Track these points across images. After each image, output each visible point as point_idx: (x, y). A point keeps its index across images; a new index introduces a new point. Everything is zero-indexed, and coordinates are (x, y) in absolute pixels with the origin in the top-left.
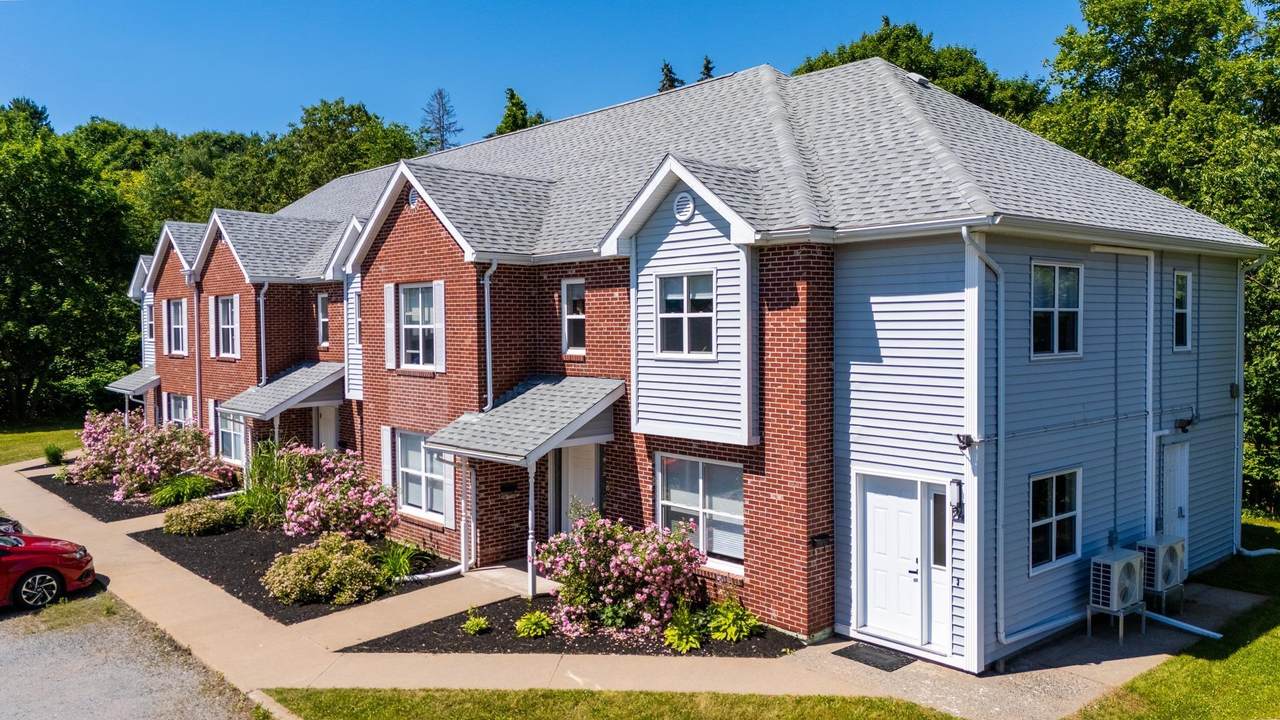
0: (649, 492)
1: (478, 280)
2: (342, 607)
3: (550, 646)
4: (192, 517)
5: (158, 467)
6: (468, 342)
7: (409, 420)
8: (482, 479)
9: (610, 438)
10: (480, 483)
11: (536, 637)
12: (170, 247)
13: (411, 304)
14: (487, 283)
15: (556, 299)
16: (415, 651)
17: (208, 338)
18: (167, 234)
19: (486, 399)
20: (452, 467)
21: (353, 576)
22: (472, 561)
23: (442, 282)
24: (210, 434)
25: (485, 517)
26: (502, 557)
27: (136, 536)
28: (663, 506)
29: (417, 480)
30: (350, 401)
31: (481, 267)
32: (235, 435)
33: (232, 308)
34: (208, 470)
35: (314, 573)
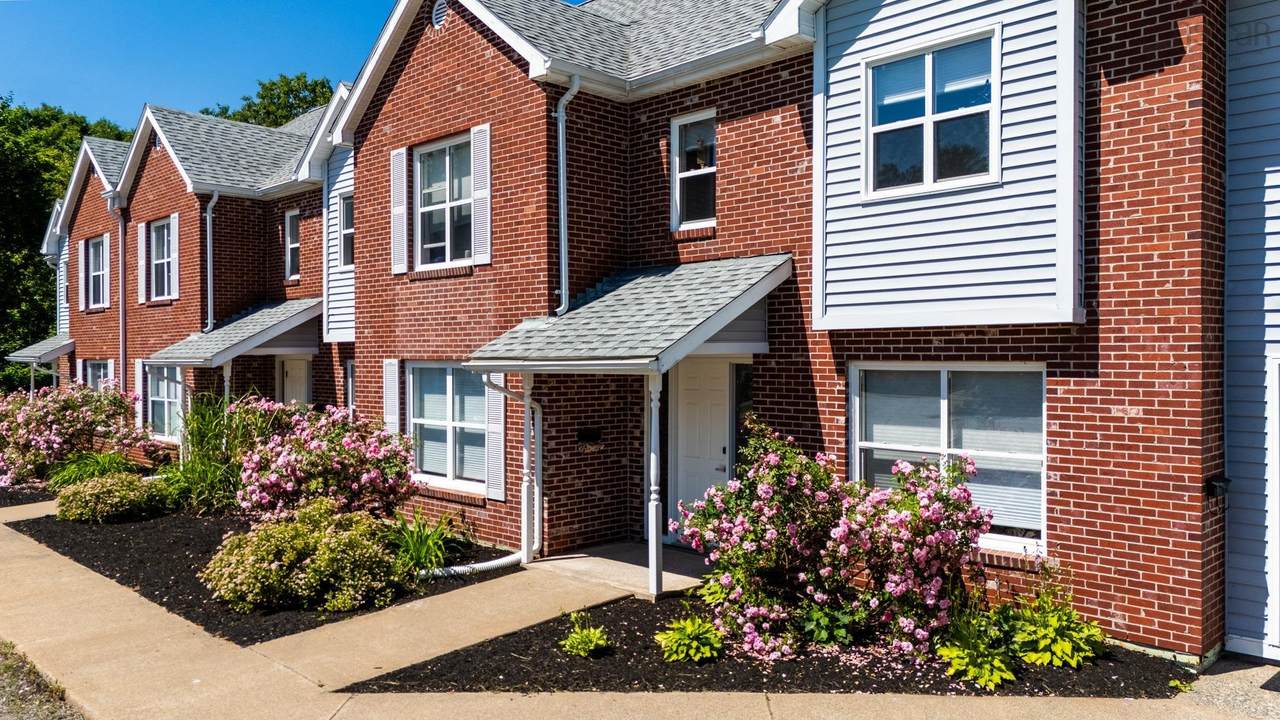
0: (839, 428)
1: (549, 111)
2: (338, 615)
3: (734, 676)
4: (98, 497)
5: (58, 440)
6: (530, 210)
7: (430, 344)
8: (552, 419)
9: (762, 348)
10: (550, 426)
11: (703, 661)
12: (91, 169)
13: (432, 176)
14: (561, 116)
15: (663, 148)
16: (488, 689)
17: (136, 279)
18: (86, 152)
19: (559, 296)
20: (502, 395)
21: (357, 565)
22: (536, 546)
23: (486, 127)
24: (136, 399)
25: (555, 479)
26: (578, 542)
27: (16, 526)
28: (861, 450)
29: (438, 435)
30: (330, 344)
31: (553, 90)
32: (170, 403)
33: (169, 235)
34: (129, 445)
35: (289, 557)
